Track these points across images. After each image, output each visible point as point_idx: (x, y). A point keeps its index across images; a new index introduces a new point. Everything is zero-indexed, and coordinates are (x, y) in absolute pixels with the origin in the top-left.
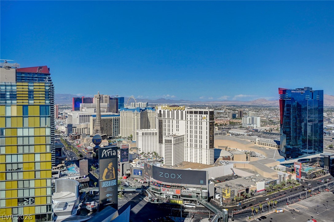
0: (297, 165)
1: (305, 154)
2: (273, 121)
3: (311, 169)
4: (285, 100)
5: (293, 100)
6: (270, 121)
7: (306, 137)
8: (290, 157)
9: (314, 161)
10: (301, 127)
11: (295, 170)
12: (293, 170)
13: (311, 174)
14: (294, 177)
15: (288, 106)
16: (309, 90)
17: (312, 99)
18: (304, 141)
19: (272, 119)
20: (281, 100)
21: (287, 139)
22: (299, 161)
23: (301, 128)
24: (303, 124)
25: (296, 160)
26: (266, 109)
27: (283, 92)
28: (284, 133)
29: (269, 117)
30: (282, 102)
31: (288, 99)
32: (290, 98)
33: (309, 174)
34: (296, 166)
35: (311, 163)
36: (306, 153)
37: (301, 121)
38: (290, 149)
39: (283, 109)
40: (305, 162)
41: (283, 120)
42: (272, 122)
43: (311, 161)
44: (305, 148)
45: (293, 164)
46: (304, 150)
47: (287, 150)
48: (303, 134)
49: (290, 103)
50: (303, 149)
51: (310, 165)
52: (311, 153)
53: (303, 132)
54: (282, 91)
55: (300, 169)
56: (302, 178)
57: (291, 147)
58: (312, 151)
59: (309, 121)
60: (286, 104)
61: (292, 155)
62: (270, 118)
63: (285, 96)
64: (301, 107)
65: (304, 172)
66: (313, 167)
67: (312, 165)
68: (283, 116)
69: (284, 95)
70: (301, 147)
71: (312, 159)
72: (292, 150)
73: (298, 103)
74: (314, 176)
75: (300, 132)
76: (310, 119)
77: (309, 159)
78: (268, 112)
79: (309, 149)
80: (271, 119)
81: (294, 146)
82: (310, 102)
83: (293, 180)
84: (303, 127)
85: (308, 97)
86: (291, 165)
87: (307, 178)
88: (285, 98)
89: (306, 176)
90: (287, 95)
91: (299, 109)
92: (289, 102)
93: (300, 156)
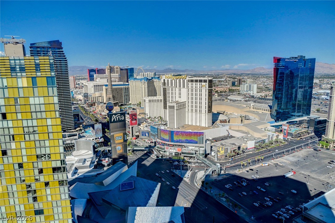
0: (284, 126)
1: (294, 117)
3: (297, 129)
4: (279, 68)
5: (286, 67)
6: (266, 87)
7: (296, 102)
8: (280, 120)
9: (301, 122)
10: (292, 92)
11: (283, 131)
12: (281, 131)
13: (296, 134)
14: (281, 137)
15: (282, 73)
16: (302, 59)
17: (305, 66)
18: (294, 105)
19: (268, 86)
20: (276, 69)
21: (278, 104)
22: (287, 123)
23: (292, 93)
24: (294, 90)
25: (285, 122)
26: (264, 76)
27: (277, 61)
28: (276, 98)
29: (266, 84)
30: (276, 70)
31: (281, 67)
32: (283, 66)
33: (295, 134)
34: (284, 127)
35: (298, 125)
36: (295, 116)
37: (293, 88)
38: (280, 112)
39: (277, 76)
40: (293, 124)
41: (275, 87)
42: (268, 89)
43: (298, 122)
44: (295, 112)
45: (281, 125)
46: (293, 114)
47: (278, 113)
48: (294, 99)
49: (284, 71)
50: (292, 112)
51: (297, 127)
52: (299, 116)
53: (294, 97)
54: (277, 60)
55: (287, 130)
56: (288, 137)
57: (282, 111)
58: (301, 114)
59: (301, 88)
60: (279, 72)
61: (282, 117)
63: (279, 64)
64: (293, 75)
65: (291, 132)
66: (300, 128)
67: (299, 127)
68: (276, 83)
69: (278, 63)
70: (291, 111)
71: (299, 121)
72: (282, 114)
73: (291, 71)
74: (299, 135)
75: (291, 97)
76: (300, 85)
77: (297, 122)
78: (265, 79)
79: (298, 112)
81: (284, 110)
82: (302, 69)
83: (280, 139)
84: (294, 92)
85: (301, 65)
86: (280, 127)
87: (293, 137)
88: (279, 66)
89: (292, 135)
90: (281, 63)
92: (282, 70)
93: (288, 118)
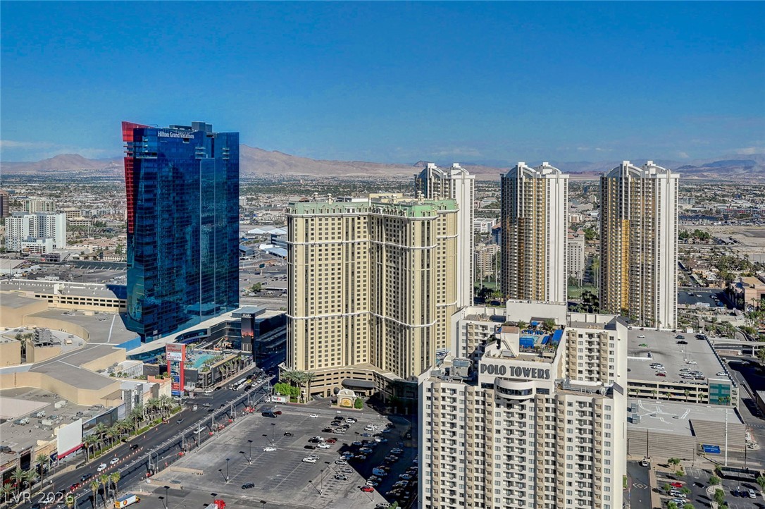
0: (173, 351)
1: (194, 317)
2: (105, 225)
3: (209, 357)
4: (140, 160)
5: (162, 158)
6: (98, 224)
7: (198, 267)
8: (155, 332)
9: (217, 332)
10: (183, 238)
11: (170, 369)
12: (163, 370)
13: (209, 372)
14: (166, 389)
15: (150, 176)
16: (202, 133)
17: (213, 156)
18: (192, 279)
19: (102, 220)
20: (130, 161)
21: (146, 279)
22: (179, 339)
23: (183, 241)
24: (189, 229)
25: (170, 339)
26: (84, 187)
27: (134, 136)
28: (139, 259)
29: (94, 212)
30: (133, 165)
31: (148, 157)
32: (154, 154)
33: (206, 373)
34: (172, 356)
35: (209, 342)
36: (197, 313)
37: (184, 222)
38: (155, 306)
39: (136, 186)
40: (195, 341)
41: (134, 221)
42: (103, 230)
43: (209, 334)
44: (195, 300)
45: (163, 350)
46: (191, 307)
47: (147, 310)
48: (189, 258)
49: (156, 170)
50: (188, 302)
51: (207, 348)
52: (209, 313)
53: (189, 253)
54: (132, 133)
55: (182, 363)
56: (188, 388)
57: (158, 302)
58: (213, 305)
59: (207, 221)
60: (142, 172)
61: (160, 323)
62: (95, 216)
63: (139, 147)
64: (184, 181)
65: (192, 369)
66: (215, 352)
67: (211, 347)
68: (134, 208)
69: (138, 144)
70: (185, 299)
71: (213, 328)
72: (160, 311)
73: (175, 170)
74: (216, 376)
75: (181, 254)
76: (206, 215)
77: (205, 331)
78: (91, 196)
79: (205, 301)
80: (99, 219)
81: (166, 299)
82: (208, 165)
83: (164, 397)
84: (188, 238)
85: (202, 150)
86: (158, 356)
87: (200, 386)
88: (141, 154)
89: (198, 379)
90: (147, 144)
91: (181, 186)
92: (150, 165)
93: (181, 323)
